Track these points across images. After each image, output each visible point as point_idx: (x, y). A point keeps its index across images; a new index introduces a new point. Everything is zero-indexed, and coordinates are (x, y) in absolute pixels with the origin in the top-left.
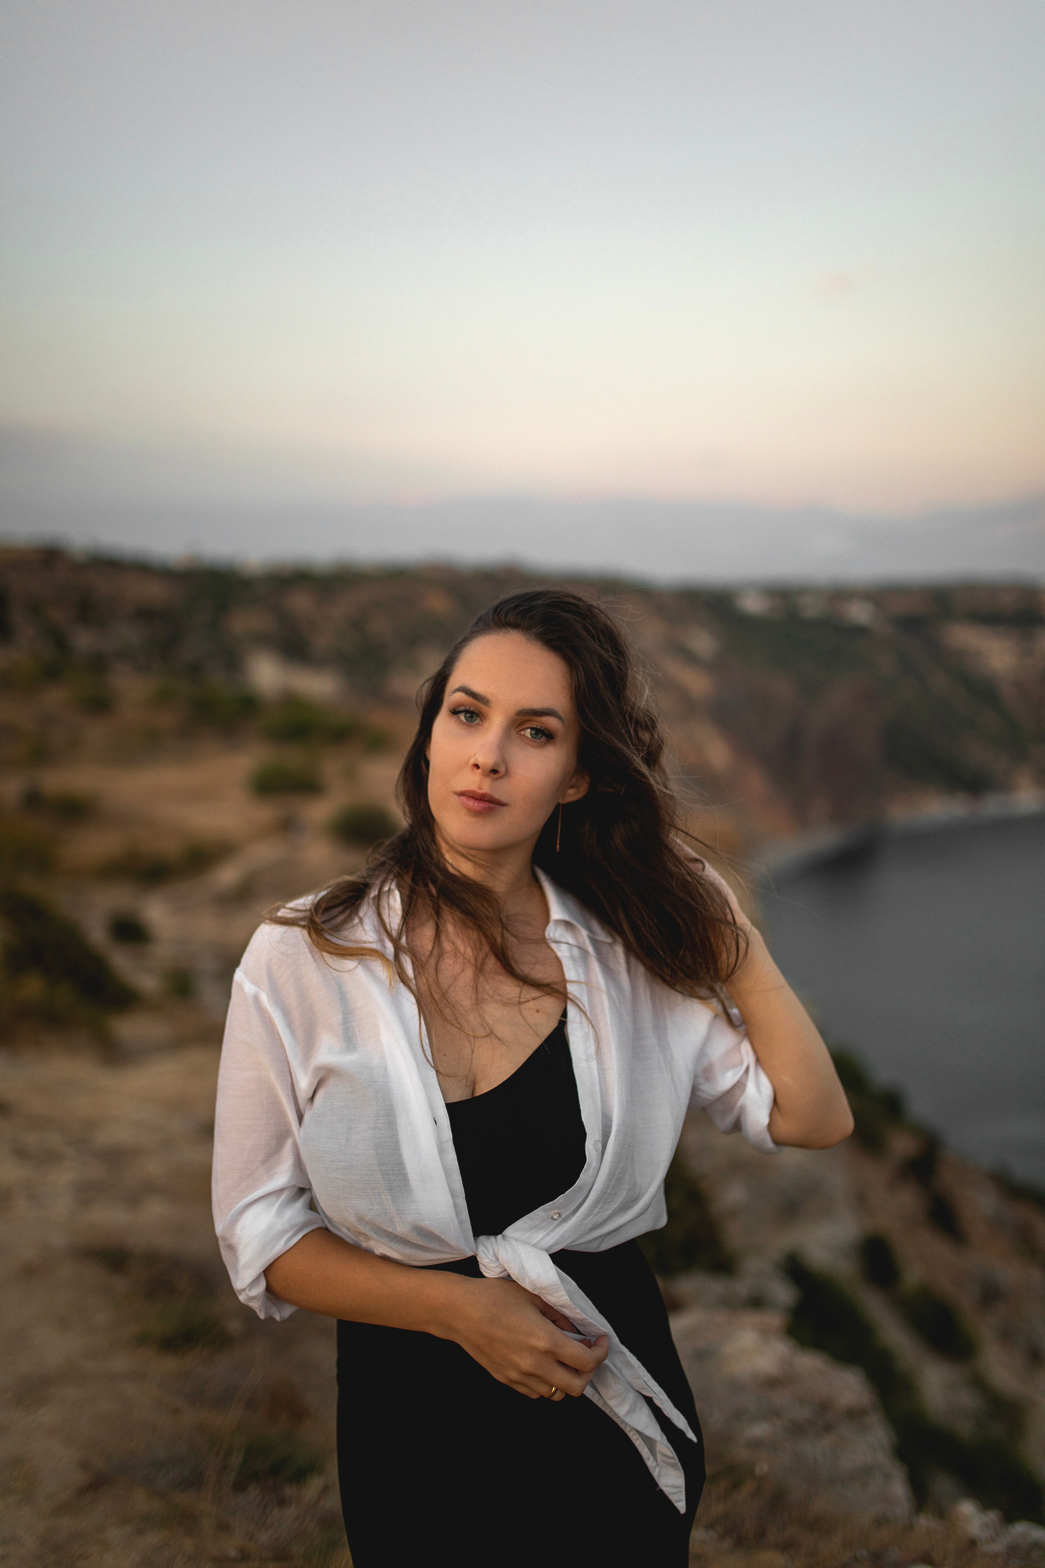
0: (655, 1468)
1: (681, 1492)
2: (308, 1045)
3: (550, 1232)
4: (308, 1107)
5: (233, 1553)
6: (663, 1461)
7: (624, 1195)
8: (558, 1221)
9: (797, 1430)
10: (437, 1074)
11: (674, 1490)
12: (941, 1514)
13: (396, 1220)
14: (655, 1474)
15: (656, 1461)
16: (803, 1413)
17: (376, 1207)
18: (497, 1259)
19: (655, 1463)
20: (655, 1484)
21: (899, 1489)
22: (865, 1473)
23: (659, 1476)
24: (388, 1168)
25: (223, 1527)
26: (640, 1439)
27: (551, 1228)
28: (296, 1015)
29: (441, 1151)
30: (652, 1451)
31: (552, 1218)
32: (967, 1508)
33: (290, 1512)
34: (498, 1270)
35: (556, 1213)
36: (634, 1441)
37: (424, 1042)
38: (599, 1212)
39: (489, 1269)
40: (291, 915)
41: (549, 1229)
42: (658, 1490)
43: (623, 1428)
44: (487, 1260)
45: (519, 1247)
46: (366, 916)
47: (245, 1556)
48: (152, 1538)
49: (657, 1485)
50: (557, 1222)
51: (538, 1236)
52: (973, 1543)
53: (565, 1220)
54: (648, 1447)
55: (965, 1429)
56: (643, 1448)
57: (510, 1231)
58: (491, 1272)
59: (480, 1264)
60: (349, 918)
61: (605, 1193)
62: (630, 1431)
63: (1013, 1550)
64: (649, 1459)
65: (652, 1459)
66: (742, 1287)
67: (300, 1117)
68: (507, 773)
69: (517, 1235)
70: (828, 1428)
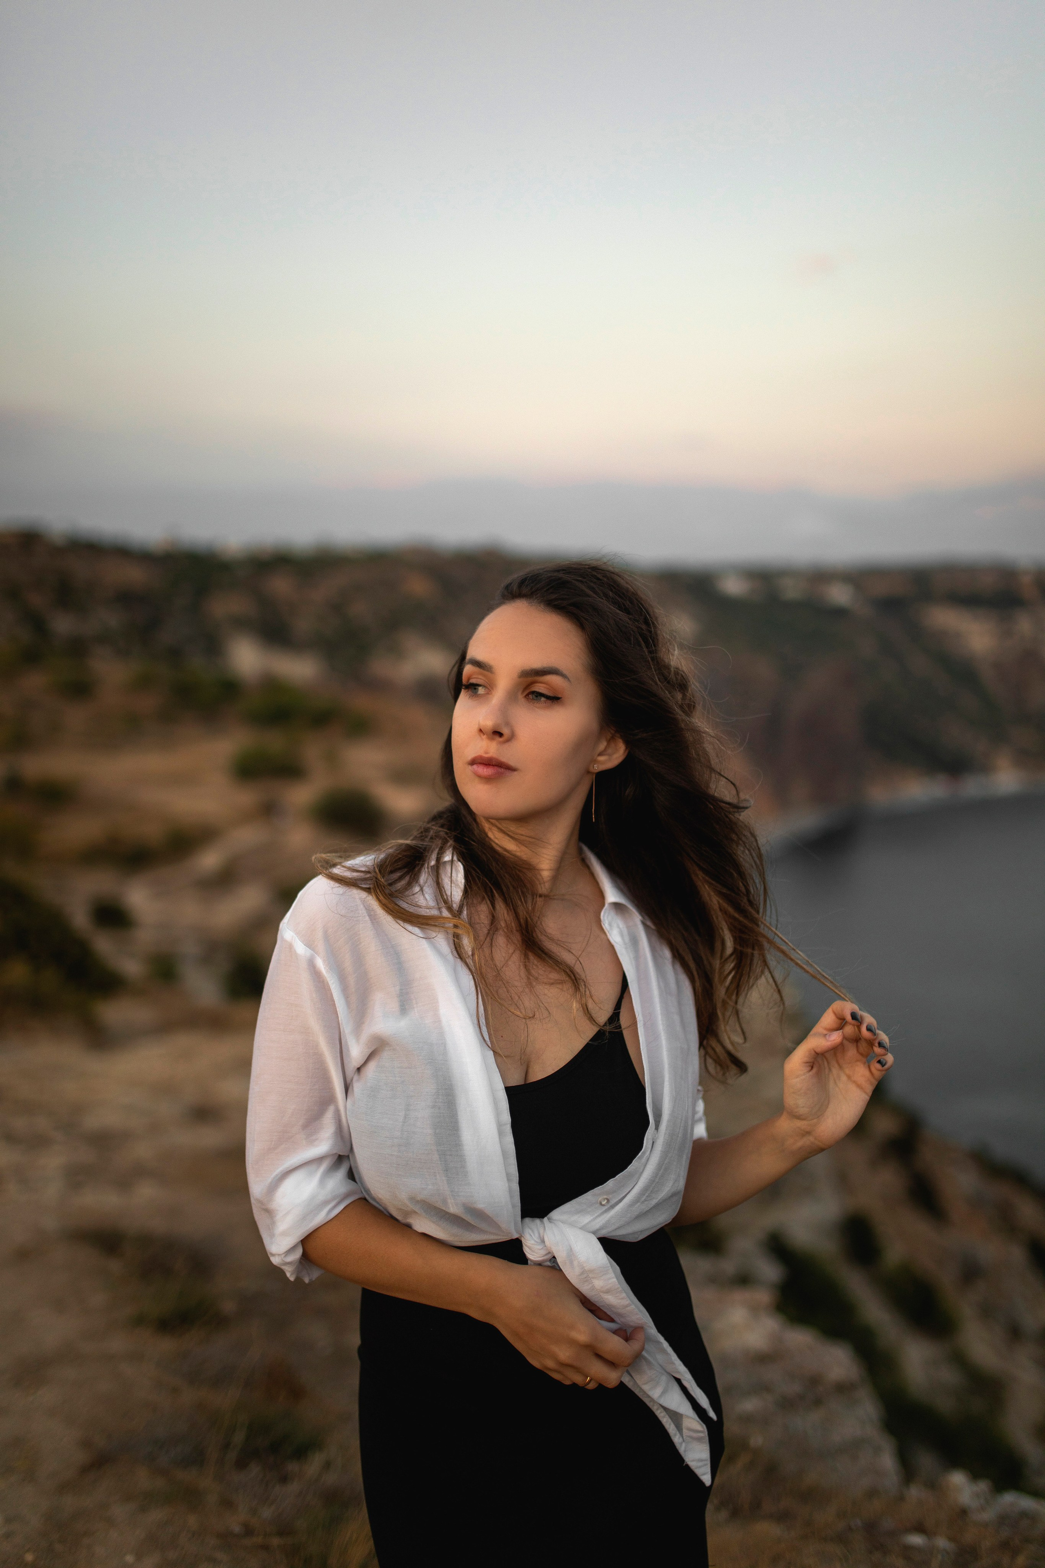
0: (681, 1444)
1: (705, 1465)
2: (361, 1013)
3: (597, 1217)
4: (356, 1078)
5: (237, 1529)
6: (689, 1437)
7: (670, 1185)
8: (606, 1207)
9: (787, 1404)
10: (494, 1055)
11: (700, 1464)
12: (932, 1485)
13: (449, 1201)
14: (682, 1449)
15: (683, 1437)
16: (794, 1388)
17: (430, 1187)
18: (543, 1241)
19: (681, 1439)
20: (681, 1459)
21: (888, 1461)
22: (854, 1447)
23: (685, 1451)
24: (446, 1149)
25: (227, 1504)
26: (667, 1416)
27: (598, 1214)
28: (352, 980)
29: (501, 1133)
30: (679, 1427)
31: (601, 1204)
32: (958, 1479)
33: (293, 1487)
34: (543, 1252)
35: (604, 1199)
36: (661, 1419)
37: (481, 1022)
38: (645, 1200)
39: (533, 1251)
40: (348, 874)
41: (596, 1215)
42: (684, 1465)
43: (650, 1407)
44: (533, 1242)
45: (567, 1230)
46: (426, 885)
47: (249, 1531)
48: (156, 1515)
49: (682, 1460)
50: (604, 1208)
51: (586, 1219)
52: (964, 1512)
53: (613, 1207)
54: (674, 1424)
55: (945, 1405)
56: (670, 1425)
57: (556, 1214)
58: (535, 1254)
59: (524, 1245)
60: (409, 885)
61: (654, 1181)
62: (657, 1409)
63: (1003, 1519)
64: (675, 1435)
65: (678, 1435)
66: (729, 1266)
67: (347, 1088)
68: (512, 737)
69: (564, 1217)
70: (818, 1402)
